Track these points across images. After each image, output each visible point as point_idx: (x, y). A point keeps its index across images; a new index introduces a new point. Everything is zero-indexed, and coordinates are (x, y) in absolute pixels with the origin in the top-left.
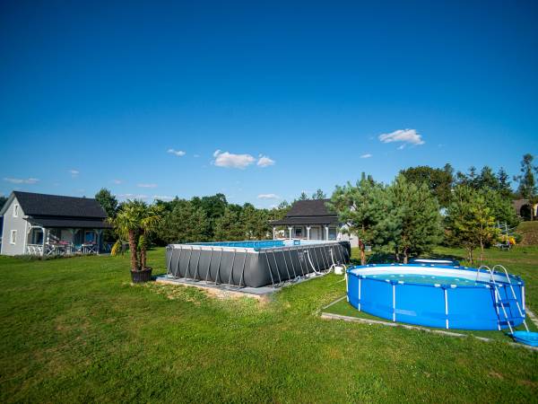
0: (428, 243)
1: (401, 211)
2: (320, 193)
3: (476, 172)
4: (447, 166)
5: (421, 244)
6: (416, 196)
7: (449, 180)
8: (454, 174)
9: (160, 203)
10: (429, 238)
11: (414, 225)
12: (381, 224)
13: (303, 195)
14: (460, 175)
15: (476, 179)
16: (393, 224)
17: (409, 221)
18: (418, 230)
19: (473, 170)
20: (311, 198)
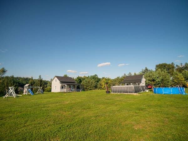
0: (168, 85)
1: (161, 78)
2: (130, 73)
3: (183, 65)
4: (172, 63)
5: (166, 85)
6: (164, 74)
7: (173, 67)
8: (175, 66)
9: (73, 78)
10: (168, 84)
11: (164, 81)
12: (157, 81)
13: (125, 74)
14: (177, 66)
15: (183, 67)
16: (160, 81)
17: (163, 80)
18: (165, 82)
19: (181, 64)
20: (127, 75)
